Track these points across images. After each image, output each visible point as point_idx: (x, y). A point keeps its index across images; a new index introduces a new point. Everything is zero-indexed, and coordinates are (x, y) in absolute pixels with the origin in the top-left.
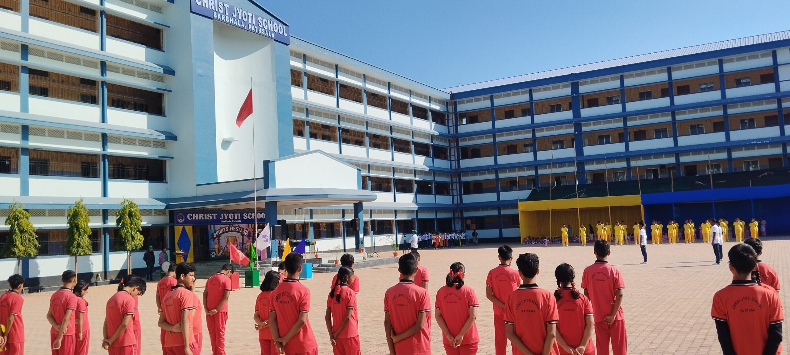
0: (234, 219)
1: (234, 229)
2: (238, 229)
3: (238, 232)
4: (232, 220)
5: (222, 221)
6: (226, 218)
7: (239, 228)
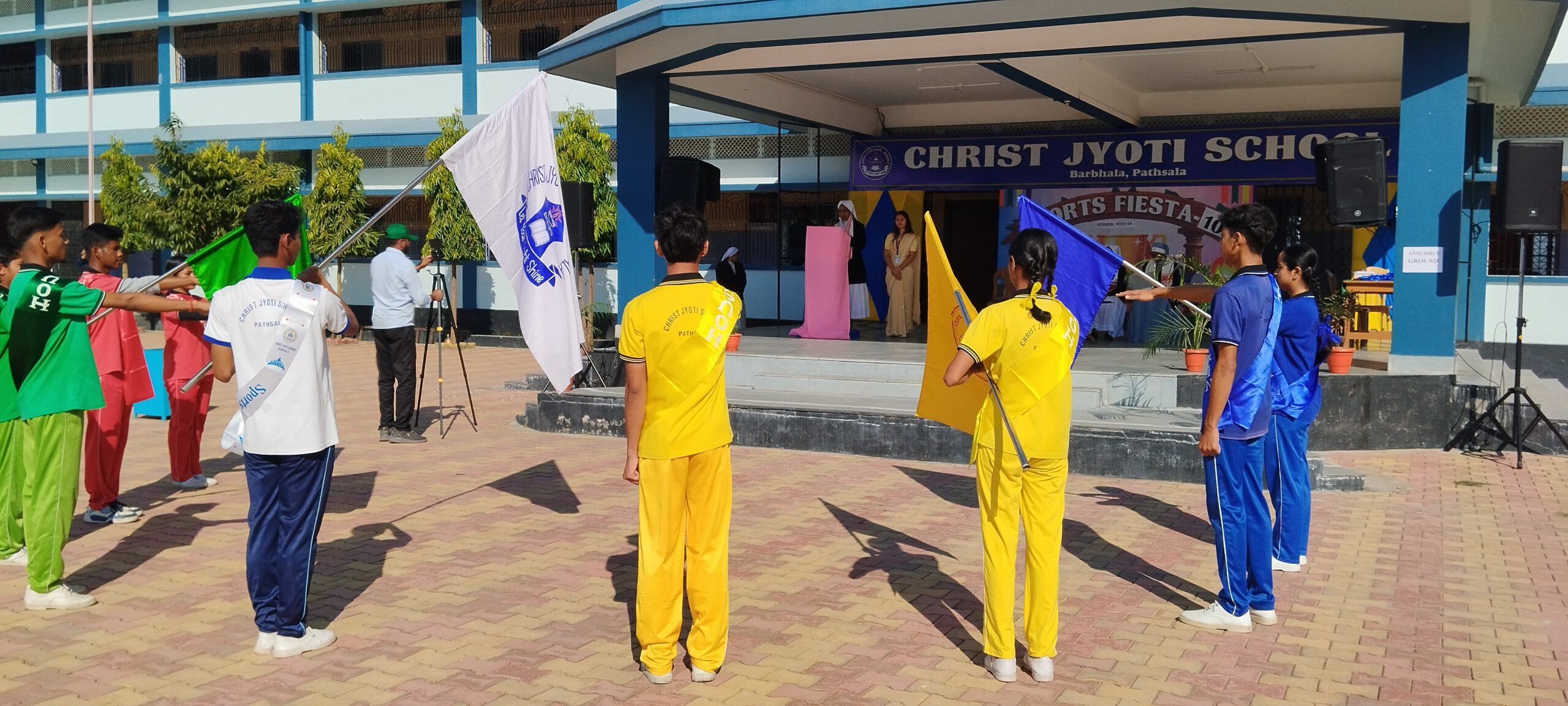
0: (1146, 161)
1: (1139, 204)
2: (1165, 206)
3: (1162, 217)
4: (1135, 166)
5: (1074, 174)
6: (1099, 159)
7: (1172, 204)
